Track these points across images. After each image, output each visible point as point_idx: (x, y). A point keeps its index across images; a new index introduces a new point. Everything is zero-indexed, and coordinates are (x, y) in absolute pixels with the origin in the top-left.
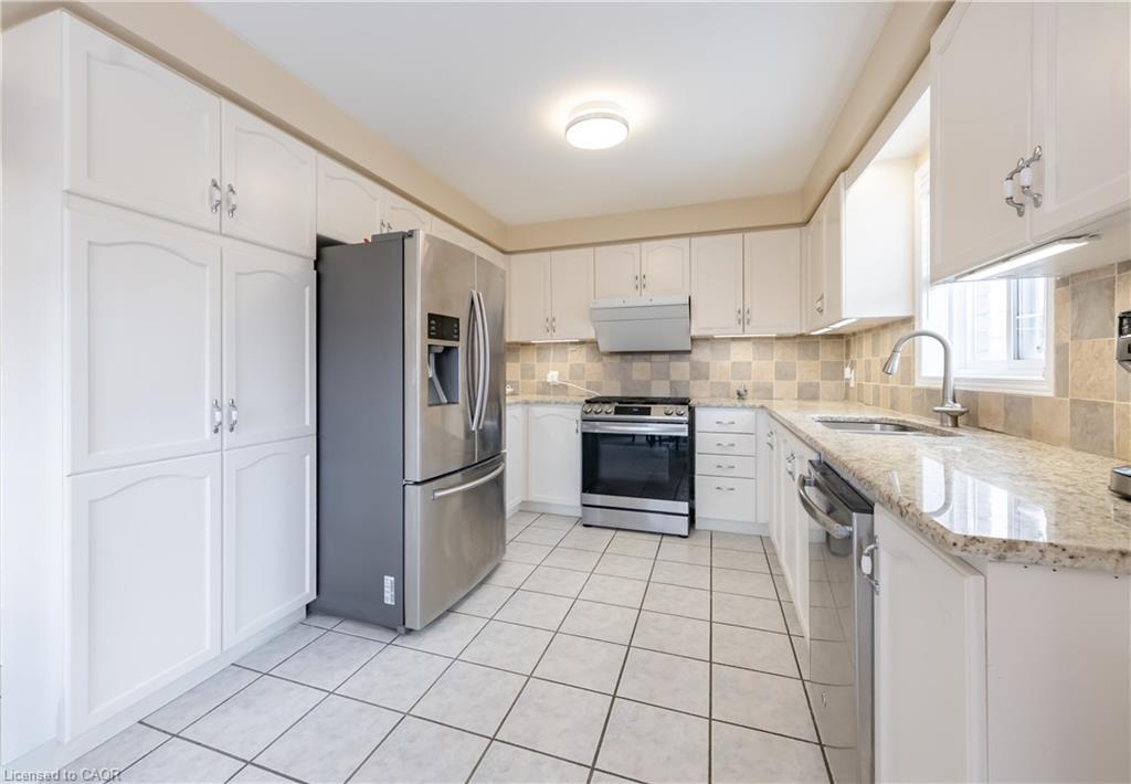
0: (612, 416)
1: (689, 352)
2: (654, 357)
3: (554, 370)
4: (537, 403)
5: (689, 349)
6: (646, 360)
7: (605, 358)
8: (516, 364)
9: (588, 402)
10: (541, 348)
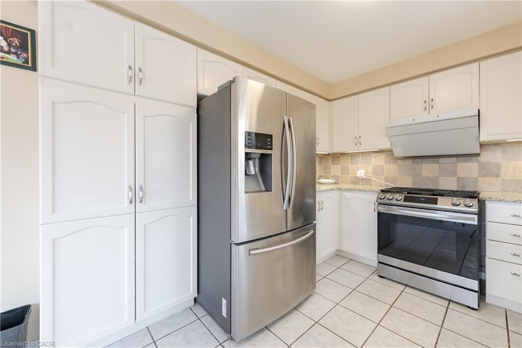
0: (402, 203)
1: (478, 155)
2: (441, 160)
3: (362, 169)
4: (347, 190)
5: (479, 153)
6: (435, 162)
7: (399, 161)
8: (338, 166)
9: (383, 191)
10: (353, 155)
